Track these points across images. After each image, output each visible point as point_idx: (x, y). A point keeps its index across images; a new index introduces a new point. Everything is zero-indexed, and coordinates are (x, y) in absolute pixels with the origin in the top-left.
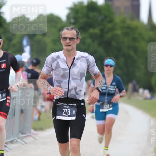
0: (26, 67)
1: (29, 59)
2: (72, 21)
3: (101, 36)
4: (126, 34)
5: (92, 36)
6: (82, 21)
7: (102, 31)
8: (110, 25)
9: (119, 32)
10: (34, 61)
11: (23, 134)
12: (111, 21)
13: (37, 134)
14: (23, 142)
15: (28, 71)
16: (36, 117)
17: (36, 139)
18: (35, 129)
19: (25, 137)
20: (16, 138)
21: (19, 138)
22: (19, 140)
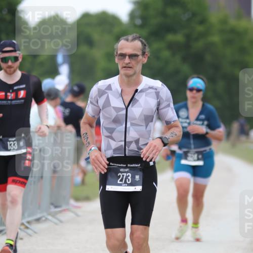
0: (61, 98)
1: (67, 86)
2: (138, 22)
3: (187, 46)
4: (228, 42)
5: (171, 46)
6: (155, 21)
7: (188, 37)
8: (200, 28)
9: (216, 39)
10: (76, 88)
11: (56, 207)
12: (203, 22)
13: (79, 207)
14: (56, 221)
15: (65, 105)
16: (78, 179)
17: (77, 215)
18: (77, 199)
19: (61, 212)
20: (45, 214)
21: (49, 214)
22: (50, 217)
